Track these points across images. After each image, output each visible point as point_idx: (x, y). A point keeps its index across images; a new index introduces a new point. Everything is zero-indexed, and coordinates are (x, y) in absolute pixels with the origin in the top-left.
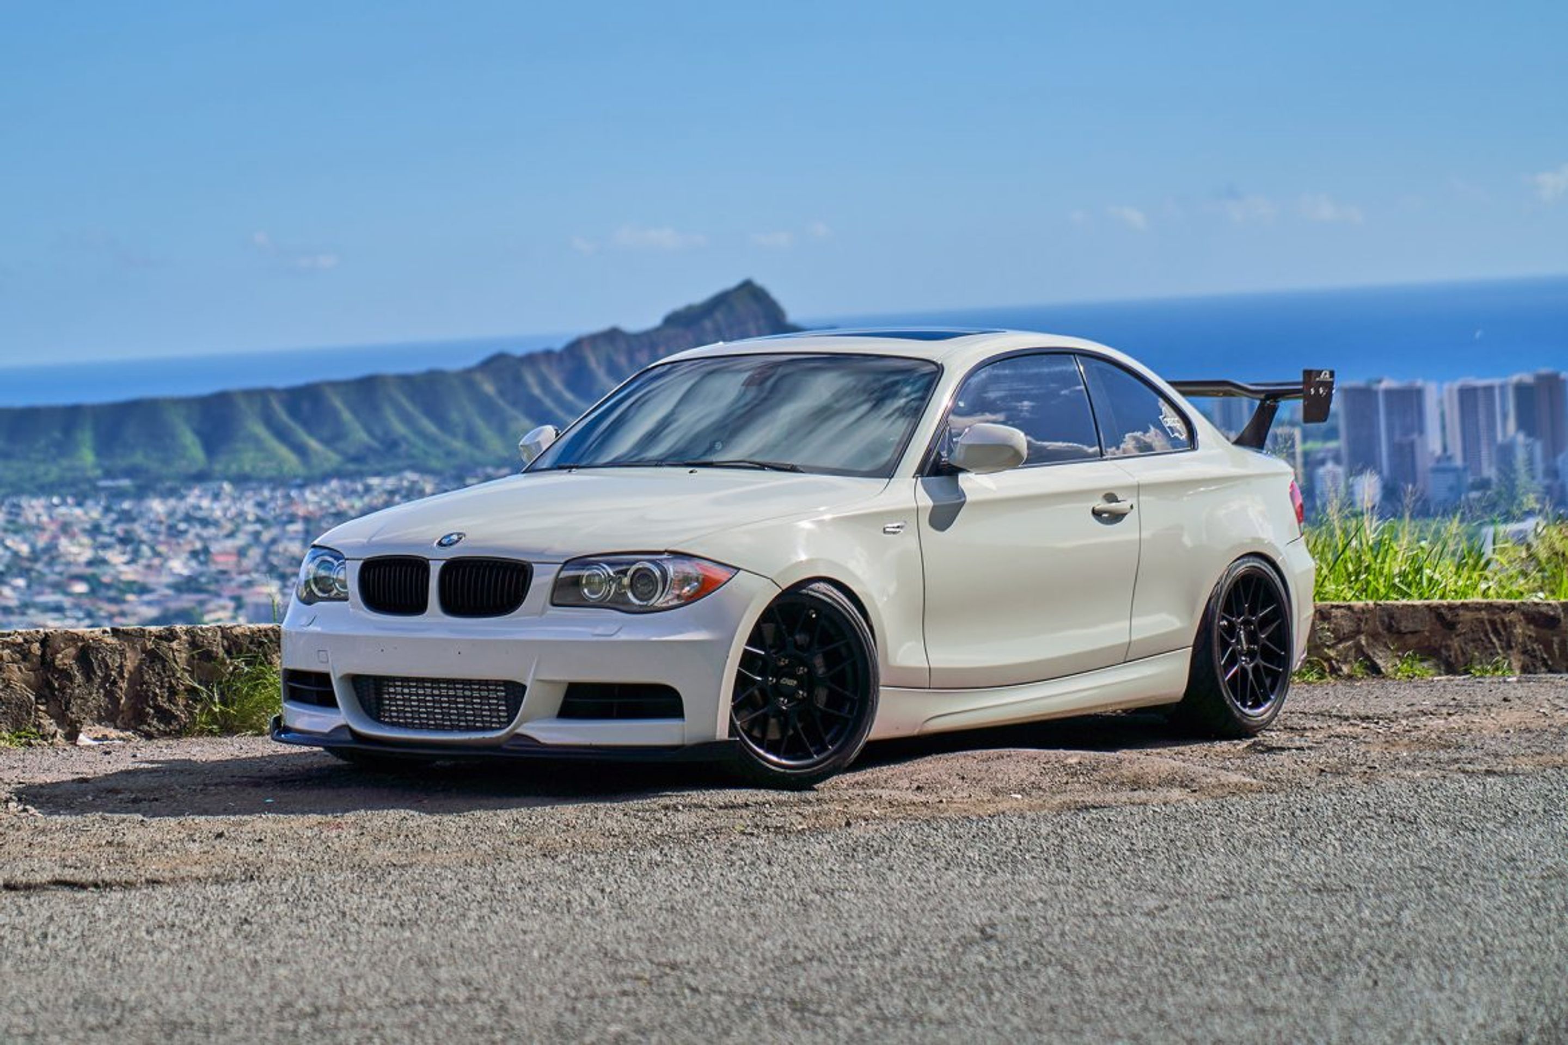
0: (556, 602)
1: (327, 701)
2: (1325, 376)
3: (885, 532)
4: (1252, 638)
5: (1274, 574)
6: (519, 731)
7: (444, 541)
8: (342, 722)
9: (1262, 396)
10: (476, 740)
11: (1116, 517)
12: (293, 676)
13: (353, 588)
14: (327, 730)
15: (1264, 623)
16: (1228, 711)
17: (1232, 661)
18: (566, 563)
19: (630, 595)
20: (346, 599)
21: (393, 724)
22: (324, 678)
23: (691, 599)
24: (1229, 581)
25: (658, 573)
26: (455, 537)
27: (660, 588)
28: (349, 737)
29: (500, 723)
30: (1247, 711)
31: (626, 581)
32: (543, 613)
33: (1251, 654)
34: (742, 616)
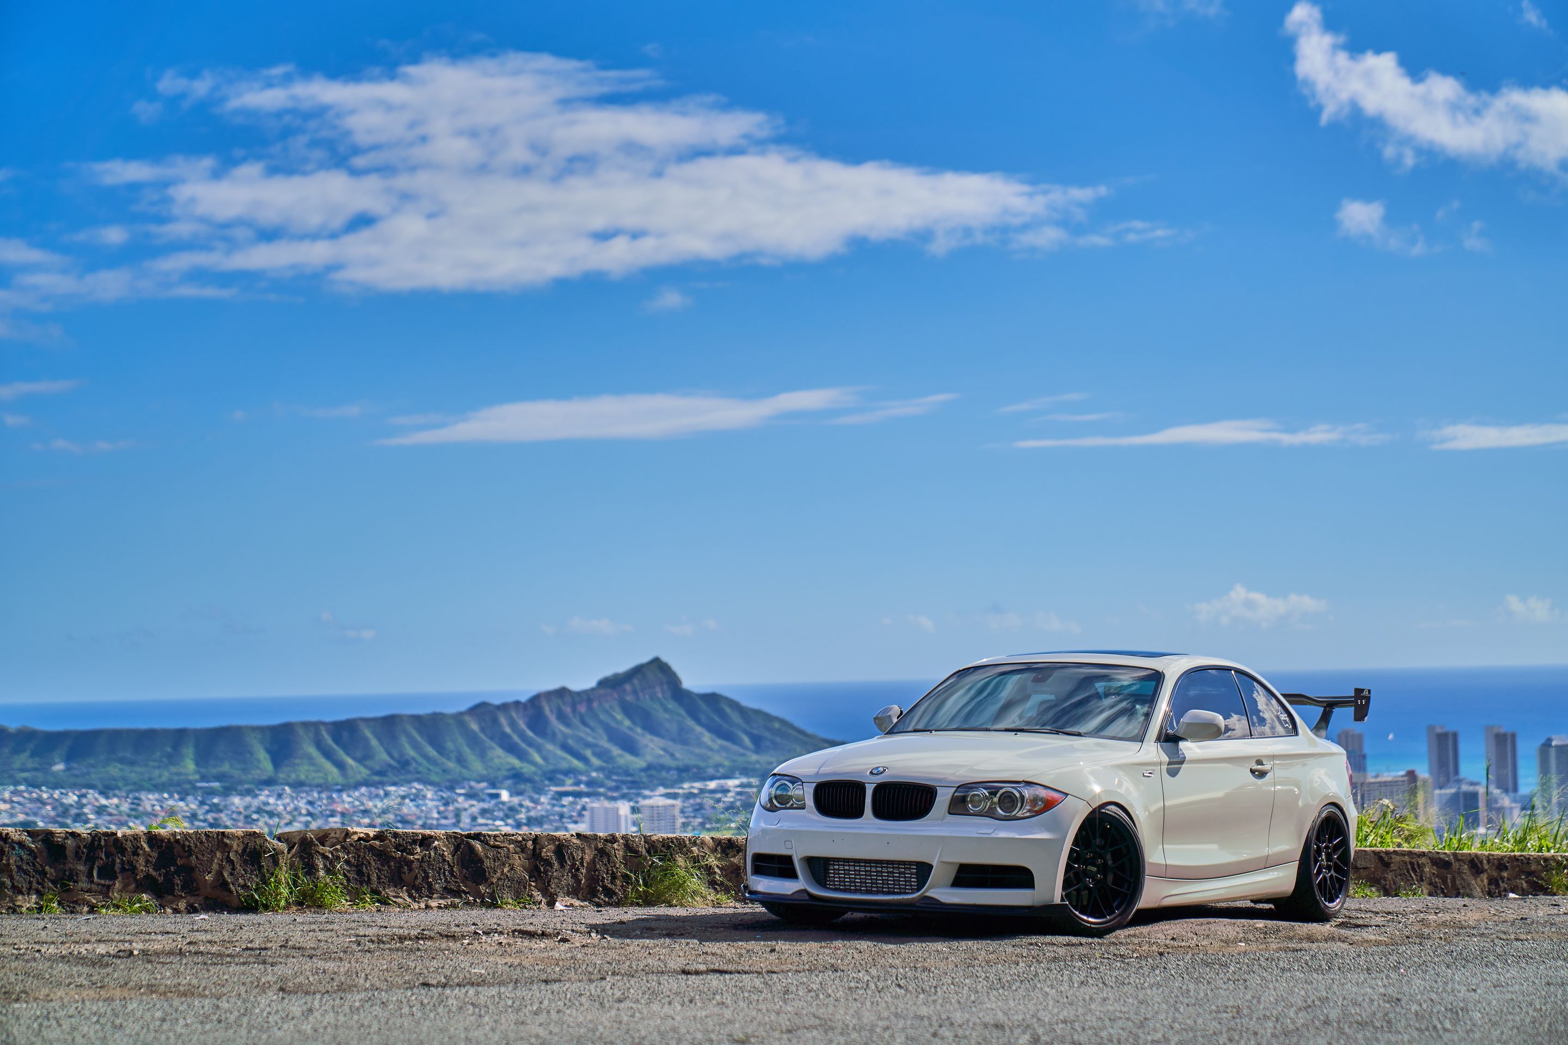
0: (951, 812)
1: (792, 875)
2: (1365, 693)
3: (1144, 776)
4: (1329, 858)
5: (1342, 817)
6: (928, 894)
7: (875, 772)
8: (802, 888)
9: (1325, 705)
10: (898, 900)
11: (1262, 774)
12: (758, 858)
13: (810, 802)
14: (790, 893)
15: (1336, 848)
16: (1317, 902)
17: (1319, 873)
18: (958, 787)
19: (998, 809)
20: (803, 808)
21: (836, 890)
22: (788, 859)
23: (1038, 813)
24: (1319, 819)
25: (1018, 795)
26: (881, 769)
27: (1019, 805)
28: (807, 898)
29: (912, 889)
30: (1327, 903)
31: (996, 799)
32: (944, 818)
33: (1328, 868)
34: (1072, 822)
